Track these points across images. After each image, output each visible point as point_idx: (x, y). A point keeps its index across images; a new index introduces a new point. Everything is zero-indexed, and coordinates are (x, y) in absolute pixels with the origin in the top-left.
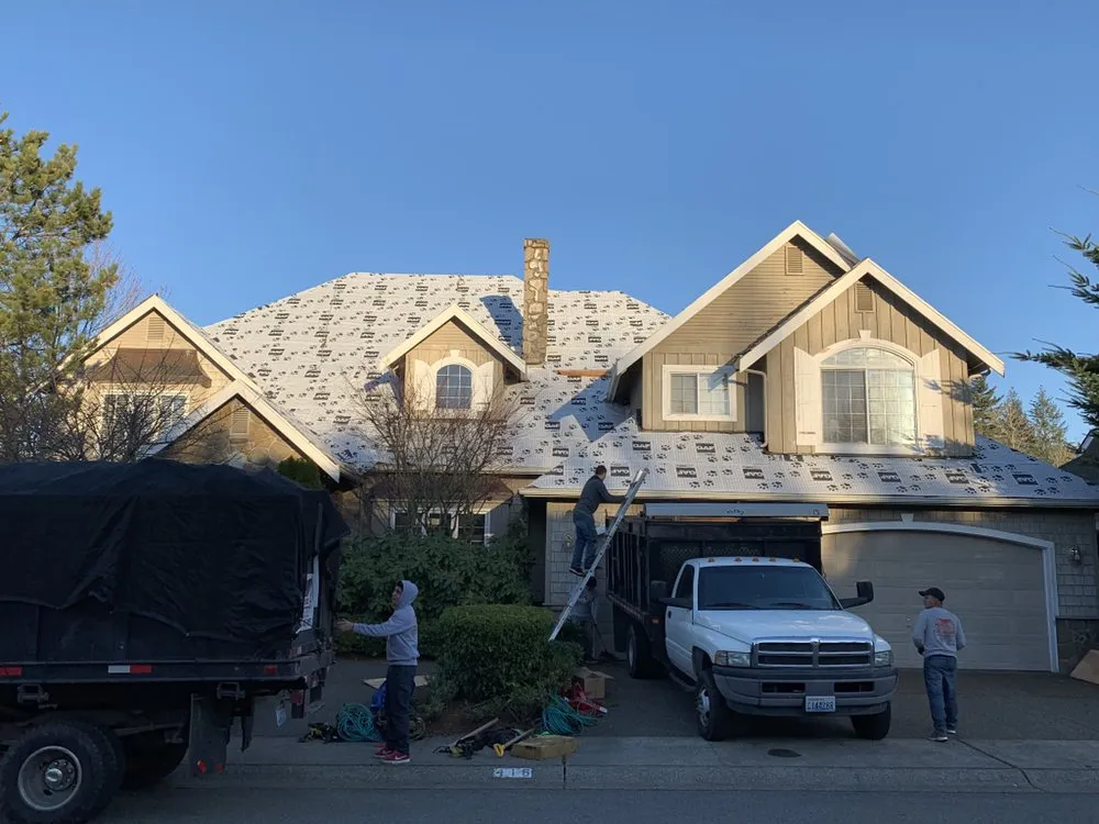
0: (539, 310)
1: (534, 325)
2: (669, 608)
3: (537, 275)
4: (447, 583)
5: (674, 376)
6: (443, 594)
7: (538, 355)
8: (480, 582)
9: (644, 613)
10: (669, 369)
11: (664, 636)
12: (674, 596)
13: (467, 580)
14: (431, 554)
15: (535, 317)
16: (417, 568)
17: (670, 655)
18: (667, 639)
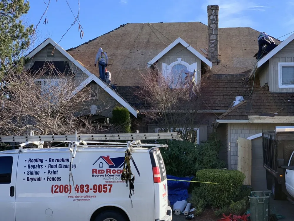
0: (215, 38)
1: (213, 45)
2: (287, 170)
3: (213, 22)
4: (188, 160)
5: (283, 67)
6: (185, 165)
7: (215, 59)
8: (201, 160)
9: (277, 173)
10: (281, 64)
11: (285, 182)
12: (289, 165)
13: (195, 159)
14: (179, 148)
15: (213, 41)
16: (174, 154)
17: (287, 190)
18: (286, 183)
